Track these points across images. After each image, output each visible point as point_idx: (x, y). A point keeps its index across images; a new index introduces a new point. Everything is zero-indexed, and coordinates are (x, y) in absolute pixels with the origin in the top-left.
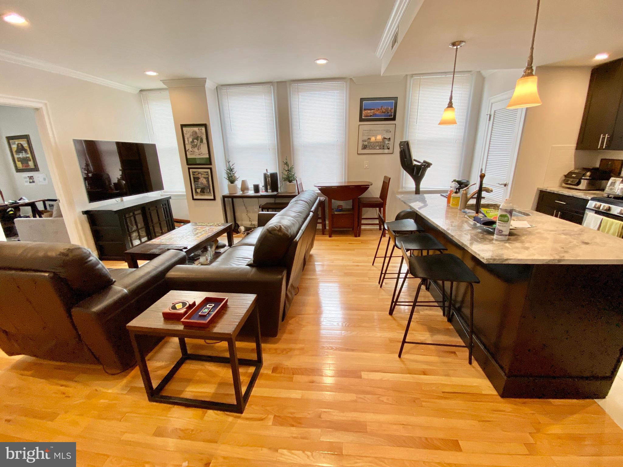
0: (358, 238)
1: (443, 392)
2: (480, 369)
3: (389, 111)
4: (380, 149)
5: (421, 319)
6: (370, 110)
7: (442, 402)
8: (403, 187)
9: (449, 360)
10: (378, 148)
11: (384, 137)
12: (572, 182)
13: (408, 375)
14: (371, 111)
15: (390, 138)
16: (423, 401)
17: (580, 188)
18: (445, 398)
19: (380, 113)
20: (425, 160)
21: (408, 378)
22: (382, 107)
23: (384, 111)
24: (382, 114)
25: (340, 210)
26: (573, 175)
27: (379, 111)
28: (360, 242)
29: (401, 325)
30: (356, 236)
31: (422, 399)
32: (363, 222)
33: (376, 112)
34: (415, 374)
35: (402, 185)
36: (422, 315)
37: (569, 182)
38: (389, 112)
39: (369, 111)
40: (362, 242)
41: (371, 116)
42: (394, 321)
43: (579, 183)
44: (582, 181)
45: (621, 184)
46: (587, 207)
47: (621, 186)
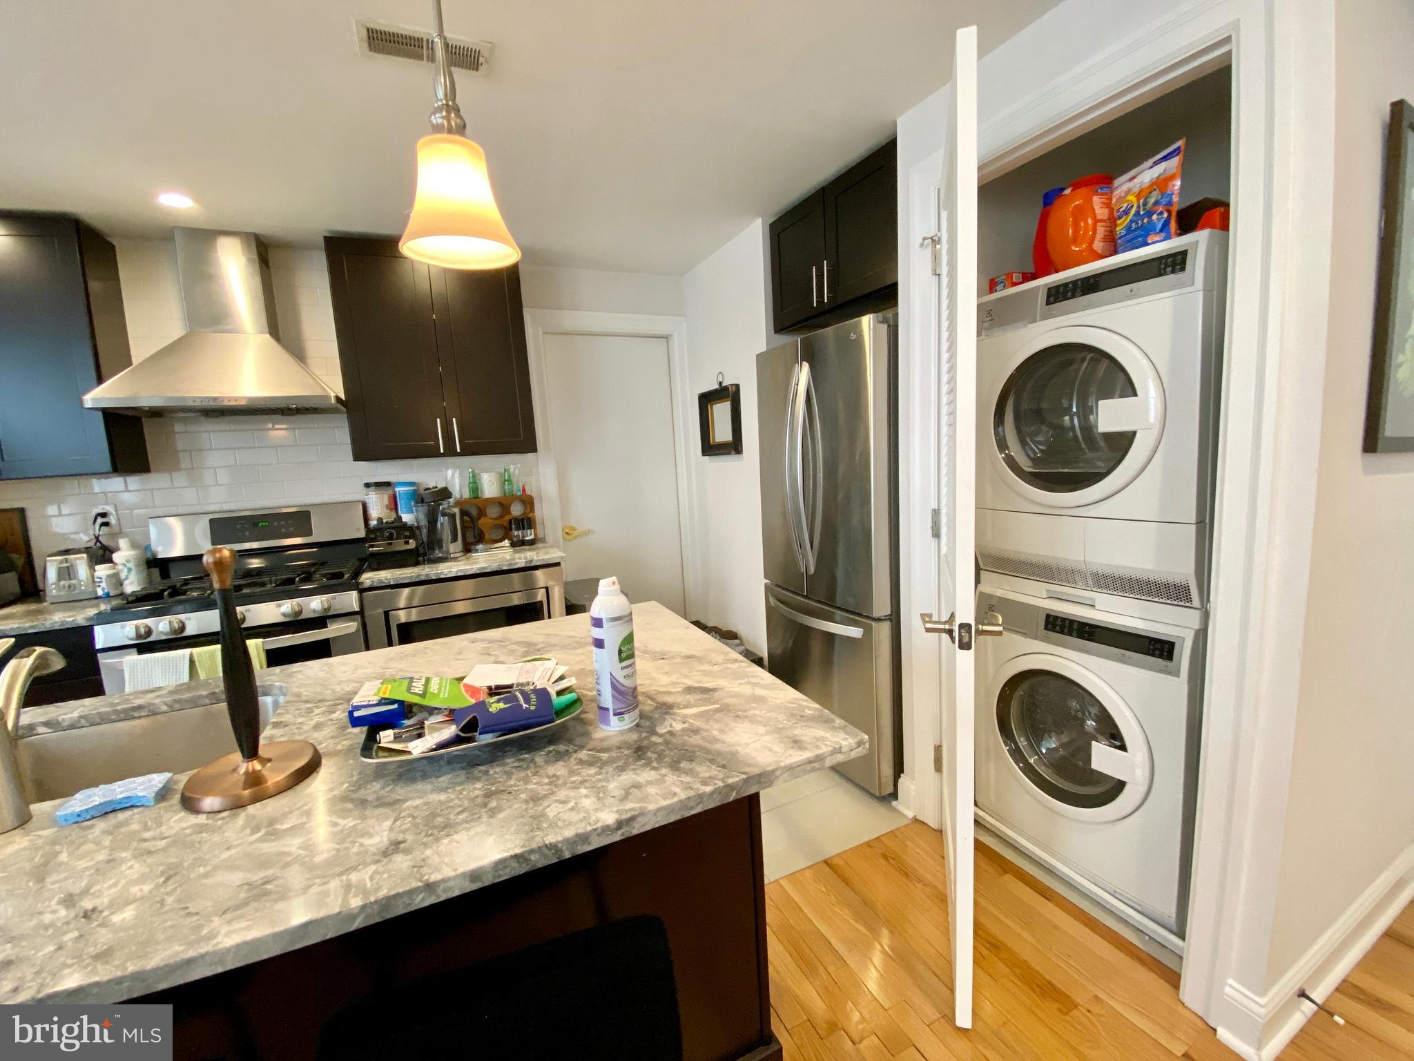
45: (98, 567)
46: (99, 645)
47: (102, 570)
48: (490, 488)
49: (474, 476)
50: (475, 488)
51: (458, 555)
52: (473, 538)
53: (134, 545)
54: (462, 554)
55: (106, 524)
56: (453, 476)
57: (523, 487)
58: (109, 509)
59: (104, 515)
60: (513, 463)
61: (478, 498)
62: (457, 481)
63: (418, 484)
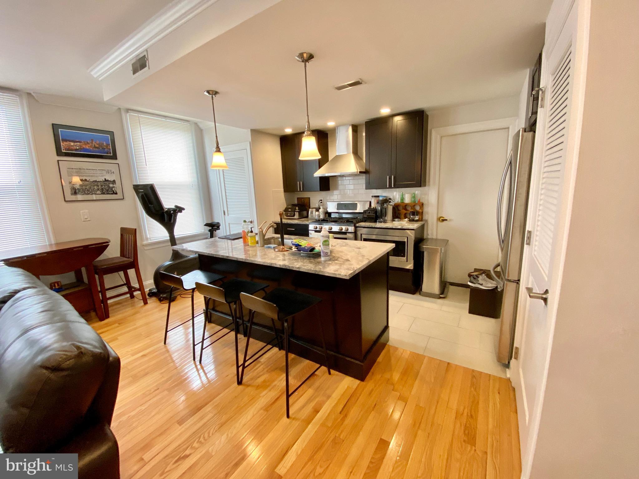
0: (106, 321)
1: (340, 413)
2: (337, 373)
3: (105, 147)
4: (103, 193)
5: (268, 366)
6: (74, 142)
7: (347, 421)
8: (147, 239)
9: (317, 384)
10: (98, 192)
11: (105, 179)
12: (290, 214)
13: (310, 426)
14: (76, 144)
15: (114, 181)
16: (340, 435)
17: (296, 218)
18: (346, 416)
19: (91, 148)
20: (177, 205)
21: (311, 429)
22: (92, 140)
23: (97, 146)
24: (94, 149)
25: (58, 289)
26: (289, 210)
27: (88, 145)
28: (117, 325)
29: (258, 386)
30: (102, 319)
31: (337, 435)
32: (109, 294)
33: (84, 146)
34: (313, 419)
35: (146, 235)
36: (265, 362)
37: (289, 215)
38: (105, 149)
39: (72, 144)
40: (120, 322)
41: (76, 150)
42: (249, 388)
43: (294, 215)
44: (295, 213)
45: (316, 212)
46: (309, 229)
47: (317, 213)
48: (407, 200)
49: (403, 195)
50: (403, 199)
51: (390, 221)
52: (396, 215)
53: (323, 208)
54: (391, 221)
55: (321, 202)
56: (396, 194)
57: (419, 200)
58: (323, 200)
59: (321, 200)
60: (417, 191)
61: (403, 203)
62: (398, 196)
63: (387, 196)
